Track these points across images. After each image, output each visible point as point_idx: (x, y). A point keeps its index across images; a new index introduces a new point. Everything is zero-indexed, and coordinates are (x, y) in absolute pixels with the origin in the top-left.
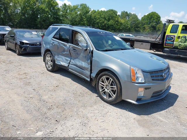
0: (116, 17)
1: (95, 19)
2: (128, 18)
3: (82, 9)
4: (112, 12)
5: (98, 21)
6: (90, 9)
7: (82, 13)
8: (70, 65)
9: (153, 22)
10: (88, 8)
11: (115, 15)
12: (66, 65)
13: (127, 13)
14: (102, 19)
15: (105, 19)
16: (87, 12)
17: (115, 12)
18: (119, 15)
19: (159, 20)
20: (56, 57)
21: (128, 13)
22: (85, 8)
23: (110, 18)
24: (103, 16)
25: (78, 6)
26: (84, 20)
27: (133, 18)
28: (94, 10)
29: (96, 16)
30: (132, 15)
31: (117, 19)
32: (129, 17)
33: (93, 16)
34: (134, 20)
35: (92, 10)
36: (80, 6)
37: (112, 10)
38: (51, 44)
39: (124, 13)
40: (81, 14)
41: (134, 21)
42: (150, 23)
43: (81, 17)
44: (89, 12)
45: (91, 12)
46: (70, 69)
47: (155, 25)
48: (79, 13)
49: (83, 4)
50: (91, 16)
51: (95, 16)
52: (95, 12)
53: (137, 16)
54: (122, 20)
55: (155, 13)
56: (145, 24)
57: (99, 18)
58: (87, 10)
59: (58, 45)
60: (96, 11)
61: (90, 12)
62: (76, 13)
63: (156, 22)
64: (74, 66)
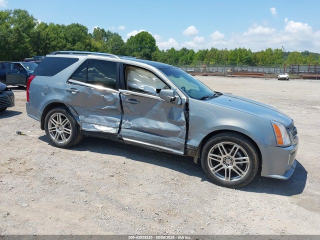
0: (86, 38)
1: (49, 39)
2: (106, 40)
3: (20, 20)
4: (79, 29)
5: (53, 43)
6: (36, 20)
7: (20, 27)
8: (122, 130)
9: (145, 47)
10: (32, 18)
11: (83, 34)
12: (113, 131)
13: (103, 30)
14: (62, 40)
15: (67, 40)
16: (31, 26)
17: (83, 29)
18: (90, 34)
19: (154, 45)
20: (81, 117)
21: (106, 31)
22: (26, 17)
23: (76, 38)
24: (63, 35)
25: (10, 14)
26: (27, 40)
27: (114, 40)
28: (43, 23)
29: (49, 33)
30: (112, 35)
31: (88, 41)
32: (107, 38)
33: (43, 34)
34: (117, 43)
35: (40, 23)
36: (15, 13)
37: (78, 25)
38: (67, 91)
39: (98, 31)
40: (18, 29)
41: (117, 45)
42: (141, 49)
43: (20, 35)
44: (33, 27)
45: (38, 27)
46: (126, 137)
47: (149, 52)
48: (12, 27)
49: (20, 10)
50: (39, 33)
51: (47, 34)
52: (46, 26)
53: (120, 37)
54: (97, 43)
55: (147, 33)
56: (134, 51)
57: (55, 39)
58: (30, 22)
59: (88, 93)
60: (48, 24)
61: (36, 27)
62: (7, 27)
63: (150, 48)
64: (134, 130)
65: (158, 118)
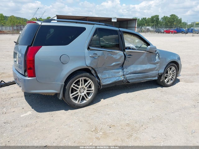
20: (100, 76)
64: (130, 74)
65: (143, 63)
